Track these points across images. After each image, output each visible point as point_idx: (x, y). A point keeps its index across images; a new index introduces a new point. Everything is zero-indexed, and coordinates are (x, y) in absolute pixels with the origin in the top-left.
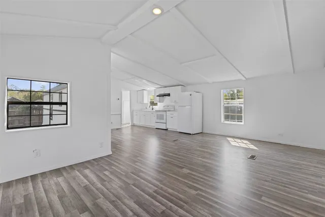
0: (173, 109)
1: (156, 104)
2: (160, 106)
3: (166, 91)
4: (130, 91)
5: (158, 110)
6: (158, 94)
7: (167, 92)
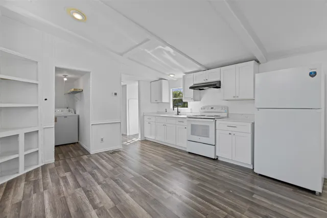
0: (225, 115)
1: (185, 105)
2: (193, 108)
3: (212, 77)
4: (139, 81)
5: (191, 115)
6: (192, 85)
7: (212, 79)
